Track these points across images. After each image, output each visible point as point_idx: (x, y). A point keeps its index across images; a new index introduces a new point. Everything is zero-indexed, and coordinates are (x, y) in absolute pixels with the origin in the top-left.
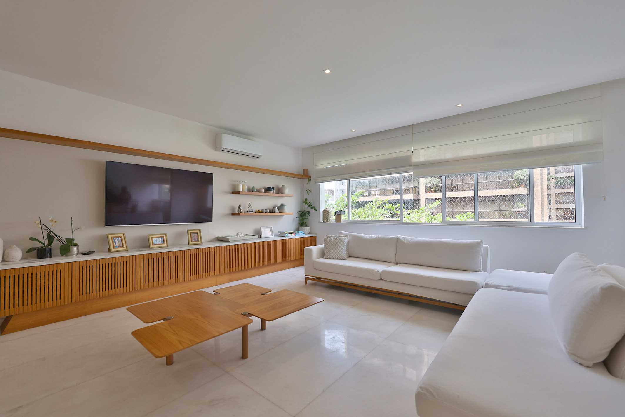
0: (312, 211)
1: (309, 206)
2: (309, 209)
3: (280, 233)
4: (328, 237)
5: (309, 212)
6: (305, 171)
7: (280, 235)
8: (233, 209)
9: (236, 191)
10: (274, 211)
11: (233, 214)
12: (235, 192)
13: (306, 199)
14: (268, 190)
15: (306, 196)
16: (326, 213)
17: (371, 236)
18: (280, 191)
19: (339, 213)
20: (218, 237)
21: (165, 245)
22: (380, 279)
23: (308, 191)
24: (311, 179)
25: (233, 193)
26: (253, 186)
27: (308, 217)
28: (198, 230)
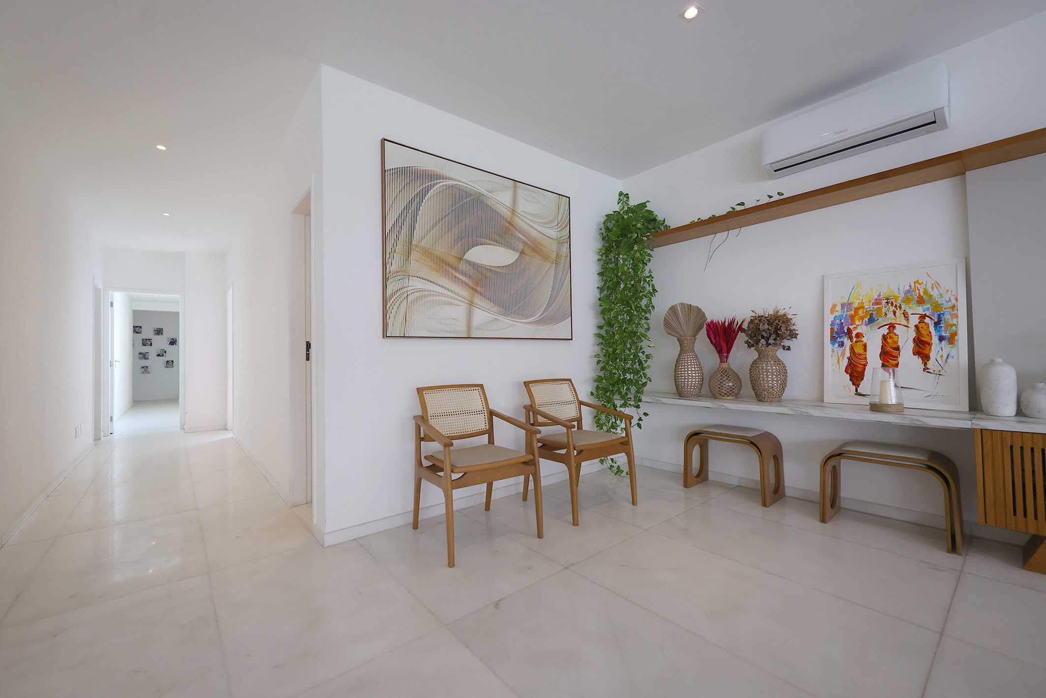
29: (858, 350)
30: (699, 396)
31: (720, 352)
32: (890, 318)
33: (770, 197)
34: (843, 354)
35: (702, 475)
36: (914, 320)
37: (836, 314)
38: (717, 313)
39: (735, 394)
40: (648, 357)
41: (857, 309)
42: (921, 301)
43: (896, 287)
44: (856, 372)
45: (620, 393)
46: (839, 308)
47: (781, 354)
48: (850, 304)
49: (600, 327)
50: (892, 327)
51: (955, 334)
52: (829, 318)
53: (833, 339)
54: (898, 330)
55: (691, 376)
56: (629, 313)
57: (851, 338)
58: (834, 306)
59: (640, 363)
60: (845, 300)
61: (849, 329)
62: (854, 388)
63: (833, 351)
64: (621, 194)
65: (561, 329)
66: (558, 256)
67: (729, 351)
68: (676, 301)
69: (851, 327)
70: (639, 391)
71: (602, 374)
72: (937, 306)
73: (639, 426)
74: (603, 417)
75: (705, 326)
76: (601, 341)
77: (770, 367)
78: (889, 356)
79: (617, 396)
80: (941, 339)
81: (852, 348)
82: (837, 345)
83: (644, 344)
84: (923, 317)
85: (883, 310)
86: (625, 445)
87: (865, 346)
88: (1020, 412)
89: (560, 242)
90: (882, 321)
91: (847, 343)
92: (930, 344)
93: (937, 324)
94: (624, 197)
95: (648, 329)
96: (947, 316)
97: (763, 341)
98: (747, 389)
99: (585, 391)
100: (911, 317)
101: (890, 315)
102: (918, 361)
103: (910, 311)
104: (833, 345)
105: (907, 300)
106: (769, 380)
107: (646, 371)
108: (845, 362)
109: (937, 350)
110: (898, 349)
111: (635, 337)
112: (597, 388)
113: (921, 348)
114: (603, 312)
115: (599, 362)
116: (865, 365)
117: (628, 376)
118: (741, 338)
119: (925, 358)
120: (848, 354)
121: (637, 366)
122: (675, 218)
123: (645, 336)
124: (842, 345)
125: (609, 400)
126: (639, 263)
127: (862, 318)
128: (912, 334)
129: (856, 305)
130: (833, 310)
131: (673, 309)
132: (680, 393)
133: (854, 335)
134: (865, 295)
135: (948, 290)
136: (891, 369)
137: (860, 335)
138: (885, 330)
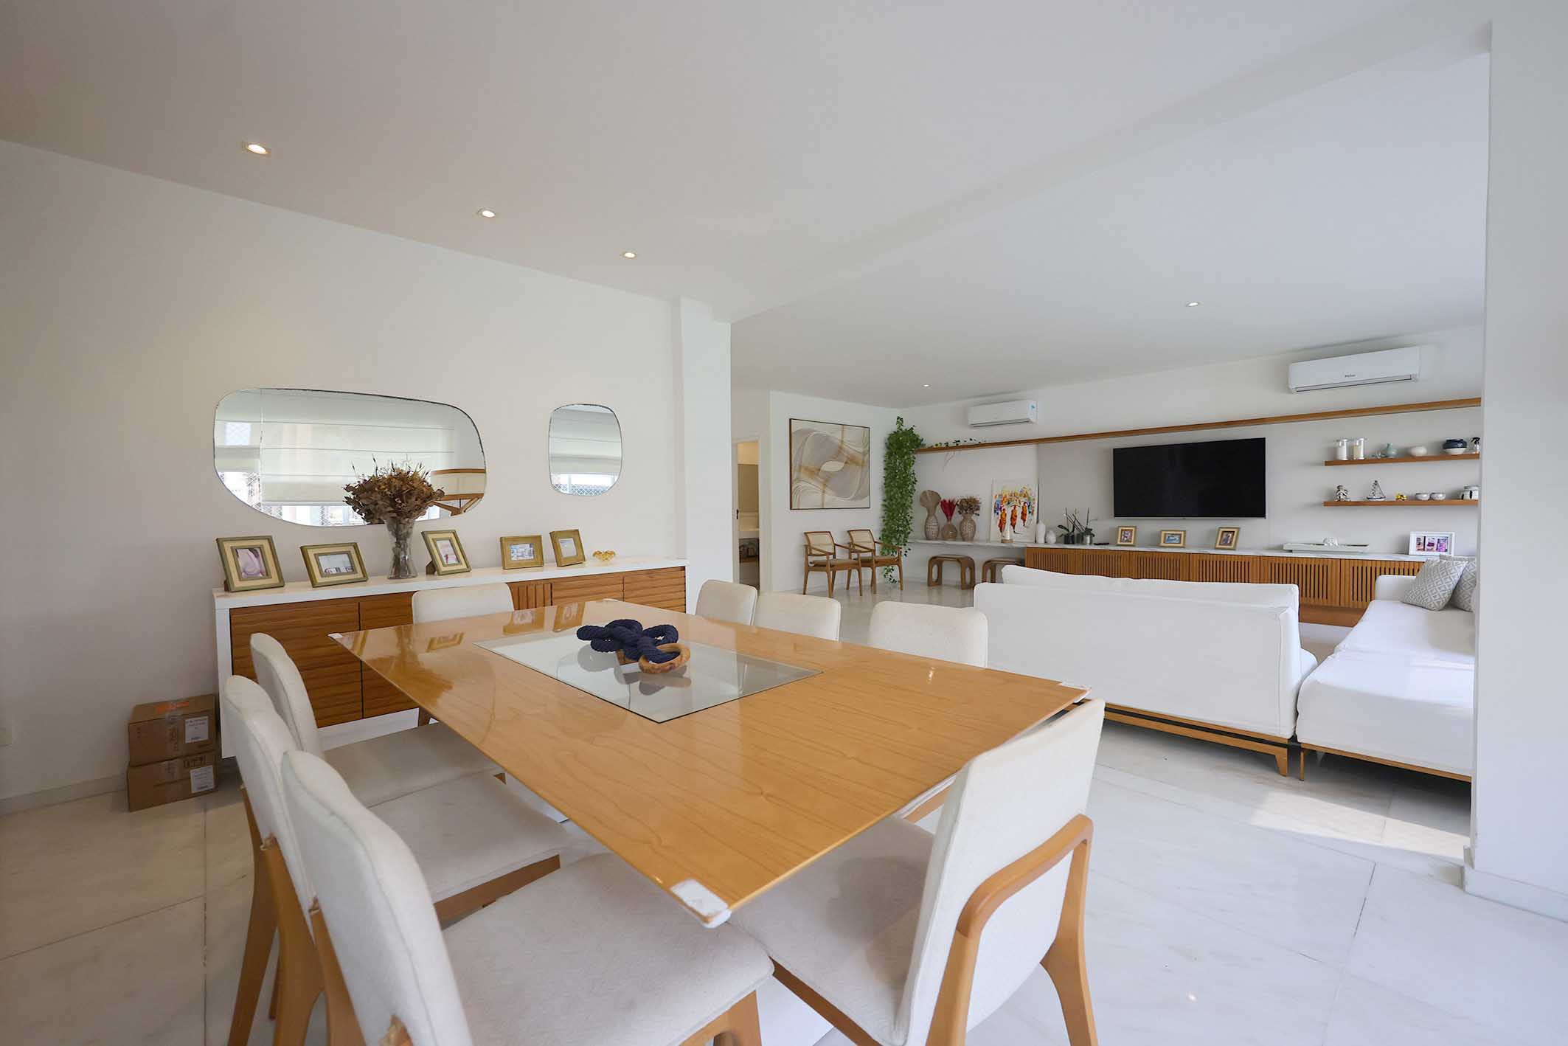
9: (1335, 459)
12: (1333, 462)
20: (1284, 544)
29: (1003, 516)
30: (936, 539)
31: (947, 516)
32: (1015, 503)
33: (971, 440)
34: (998, 518)
35: (939, 582)
36: (1022, 504)
37: (997, 499)
38: (946, 496)
39: (954, 538)
40: (911, 518)
41: (1004, 498)
42: (1025, 497)
43: (1018, 491)
44: (1001, 526)
45: (895, 537)
46: (998, 497)
47: (974, 517)
48: (1002, 495)
49: (885, 501)
50: (1015, 506)
51: (1033, 512)
52: (994, 501)
53: (995, 511)
54: (1017, 508)
55: (933, 529)
56: (901, 493)
57: (1001, 511)
59: (907, 522)
60: (1000, 494)
61: (1000, 507)
62: (1000, 533)
63: (995, 516)
64: (898, 418)
65: (864, 503)
66: (863, 462)
67: (951, 515)
68: (926, 489)
70: (906, 537)
71: (885, 527)
72: (1029, 498)
73: (905, 555)
74: (886, 552)
75: (940, 504)
76: (885, 508)
77: (968, 524)
78: (1013, 519)
79: (894, 540)
80: (1030, 512)
81: (1001, 515)
82: (996, 513)
83: (909, 511)
84: (1025, 503)
85: (1012, 499)
86: (898, 562)
87: (1006, 514)
88: (1046, 542)
89: (864, 454)
90: (1012, 504)
91: (1000, 513)
92: (1026, 515)
93: (1029, 506)
94: (900, 420)
95: (911, 503)
96: (1032, 502)
97: (964, 512)
98: (959, 536)
99: (877, 536)
100: (1021, 502)
101: (1015, 501)
102: (1021, 521)
103: (1021, 500)
105: (1021, 496)
106: (968, 530)
107: (910, 526)
108: (999, 522)
109: (1028, 517)
110: (1016, 516)
111: (904, 507)
112: (883, 535)
113: (1023, 518)
114: (887, 492)
115: (884, 521)
116: (1005, 523)
117: (900, 529)
118: (957, 509)
119: (1024, 521)
121: (905, 523)
122: (929, 441)
123: (910, 506)
124: (998, 514)
125: (890, 542)
126: (907, 465)
127: (1006, 502)
128: (1021, 510)
129: (1004, 496)
130: (996, 497)
131: (924, 492)
132: (928, 538)
133: (1002, 509)
134: (1007, 493)
135: (1033, 493)
136: (1013, 525)
137: (1004, 510)
138: (1013, 508)
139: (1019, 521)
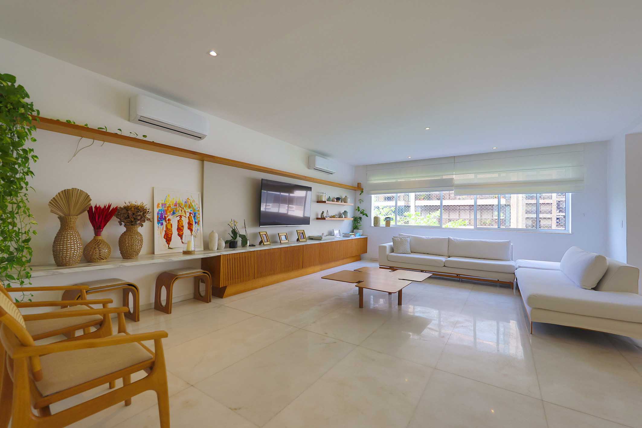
0: (364, 217)
1: (361, 213)
2: (361, 215)
3: (344, 234)
4: (394, 237)
5: (360, 218)
6: (359, 184)
7: (345, 236)
8: (317, 215)
9: (320, 200)
10: (341, 217)
11: (318, 219)
13: (358, 207)
14: (338, 199)
15: (358, 205)
16: (376, 219)
17: (427, 237)
18: (345, 200)
19: (388, 219)
20: (309, 237)
21: (287, 241)
22: (444, 265)
23: (361, 201)
24: (364, 191)
25: (318, 202)
26: (329, 197)
27: (360, 222)
28: (302, 230)
29: (169, 227)
31: (96, 227)
32: (180, 213)
34: (163, 229)
36: (188, 215)
37: (159, 208)
41: (168, 207)
42: (189, 207)
43: (181, 200)
44: (168, 238)
46: (160, 205)
47: (138, 229)
48: (165, 204)
50: (181, 217)
51: (199, 221)
52: (156, 210)
53: (158, 221)
54: (183, 218)
57: (166, 221)
58: (158, 204)
60: (163, 202)
61: (165, 217)
62: (168, 245)
63: (158, 228)
67: (103, 227)
69: (166, 216)
72: (194, 210)
78: (180, 229)
80: (196, 223)
81: (166, 226)
82: (160, 224)
84: (190, 213)
85: (178, 209)
87: (171, 225)
90: (178, 214)
91: (164, 223)
92: (192, 225)
93: (194, 217)
96: (197, 214)
97: (125, 222)
100: (187, 213)
101: (180, 211)
102: (189, 231)
103: (186, 211)
104: (159, 224)
105: (185, 206)
108: (164, 233)
109: (195, 227)
110: (183, 227)
113: (190, 228)
116: (172, 234)
119: (191, 230)
120: (165, 229)
124: (162, 224)
127: (170, 212)
128: (187, 221)
129: (167, 205)
130: (158, 206)
133: (167, 219)
134: (171, 201)
135: (197, 204)
136: (181, 236)
137: (169, 220)
138: (178, 218)
139: (186, 231)
